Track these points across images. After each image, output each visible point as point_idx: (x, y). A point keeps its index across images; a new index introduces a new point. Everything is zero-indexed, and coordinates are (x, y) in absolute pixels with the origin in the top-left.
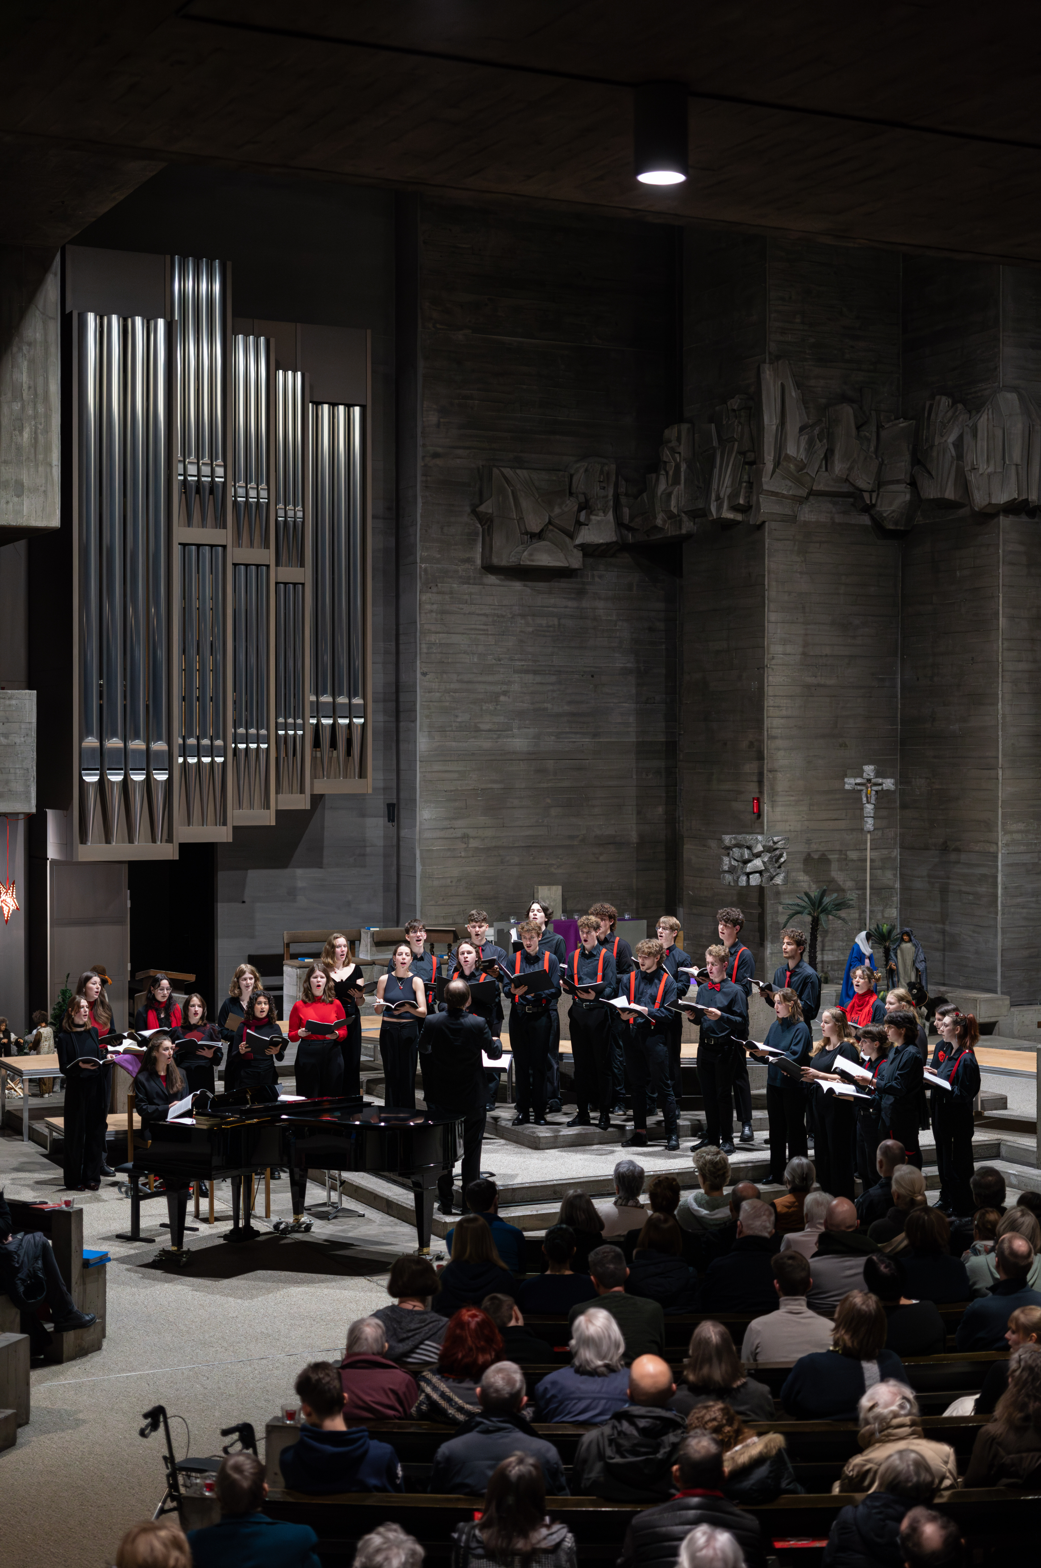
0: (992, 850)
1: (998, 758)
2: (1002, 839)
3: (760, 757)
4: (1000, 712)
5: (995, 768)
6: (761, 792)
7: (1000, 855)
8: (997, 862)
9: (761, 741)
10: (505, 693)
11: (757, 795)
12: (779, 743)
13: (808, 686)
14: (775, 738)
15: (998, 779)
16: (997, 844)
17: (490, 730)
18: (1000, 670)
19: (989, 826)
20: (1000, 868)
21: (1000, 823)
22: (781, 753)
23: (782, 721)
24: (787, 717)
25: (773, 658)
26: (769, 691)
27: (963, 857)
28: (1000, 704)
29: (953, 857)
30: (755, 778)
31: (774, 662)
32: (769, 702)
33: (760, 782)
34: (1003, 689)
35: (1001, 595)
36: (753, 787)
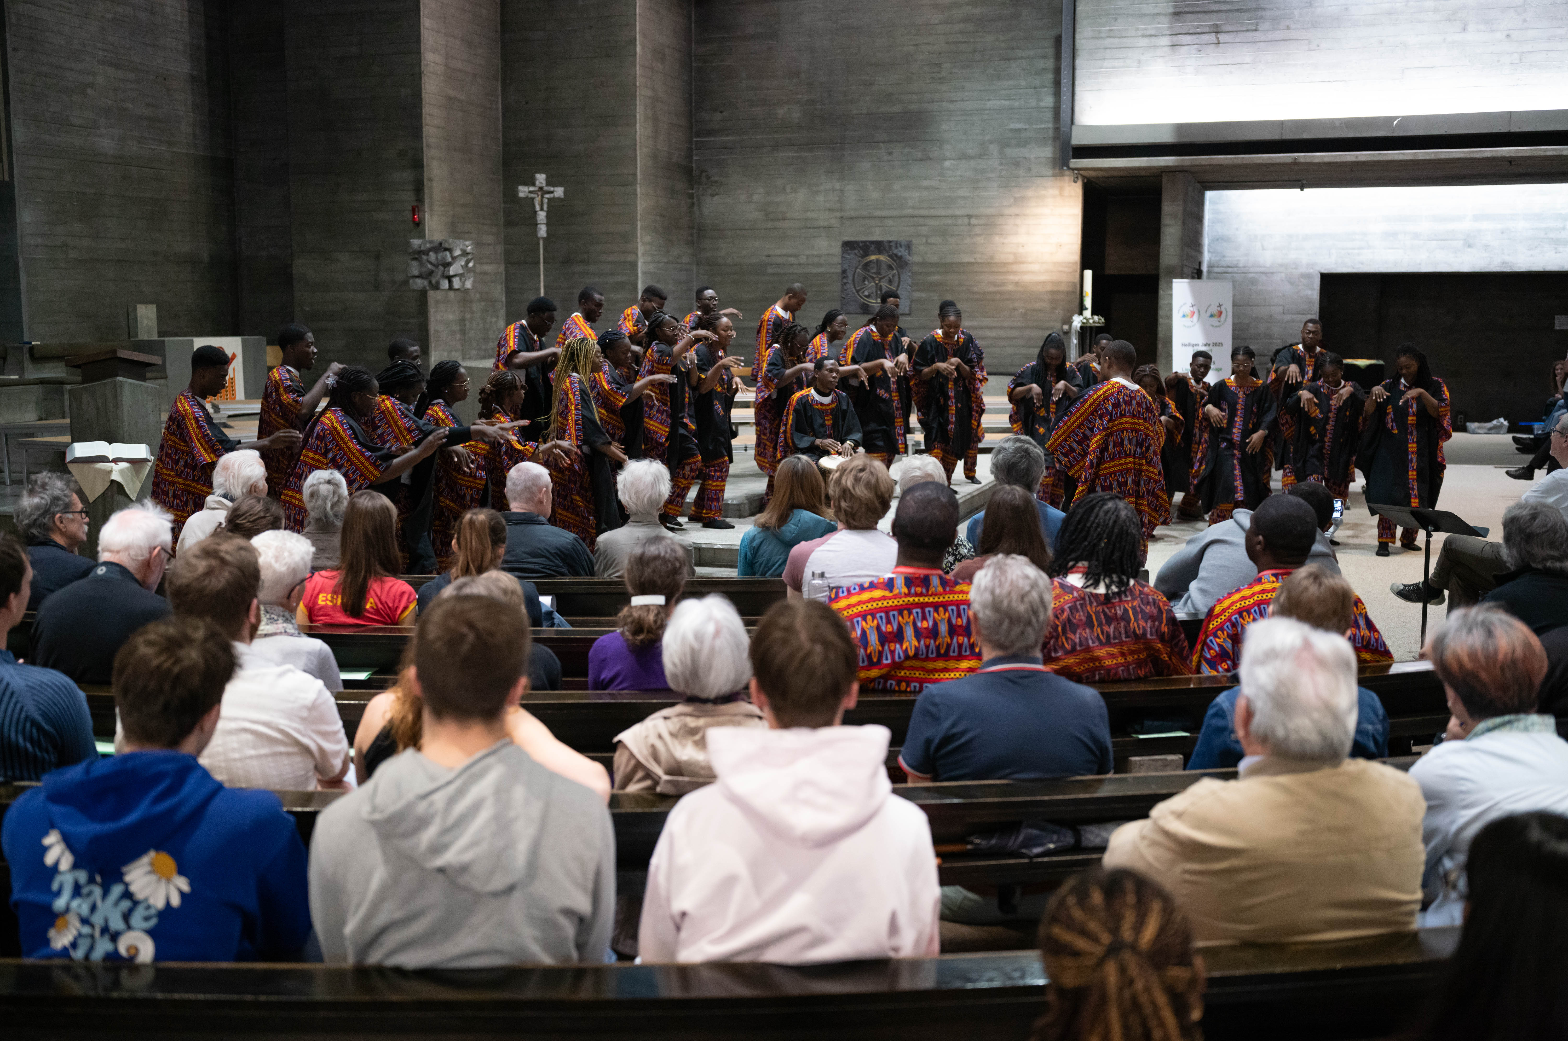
0: (629, 259)
1: (635, 174)
2: (641, 249)
3: (419, 164)
4: (638, 133)
5: (633, 183)
6: (420, 200)
7: (640, 264)
8: (637, 269)
9: (420, 150)
10: (92, 85)
12: (435, 152)
13: (449, 99)
14: (431, 147)
15: (636, 194)
16: (637, 254)
17: (80, 127)
18: (638, 94)
19: (628, 237)
20: (640, 275)
21: (639, 234)
22: (437, 163)
23: (434, 130)
25: (427, 65)
26: (425, 98)
27: (592, 268)
28: (638, 125)
29: (579, 268)
31: (427, 69)
32: (426, 110)
33: (419, 190)
34: (640, 111)
35: (638, 24)
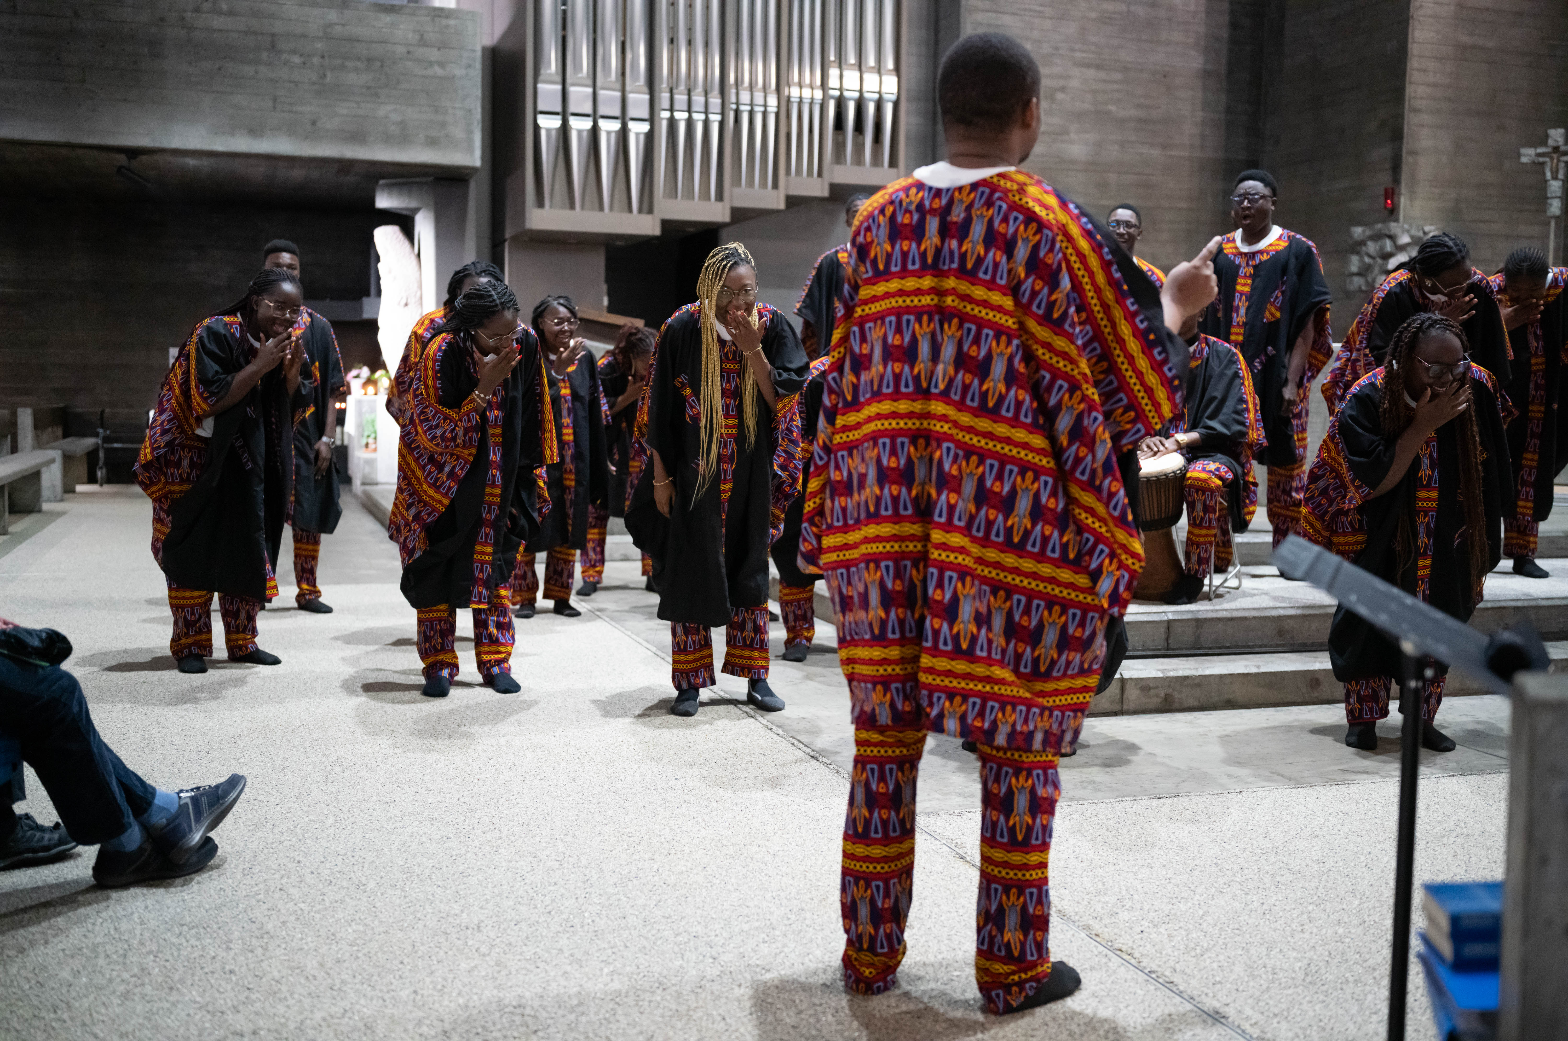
3: (1397, 136)
6: (1397, 180)
9: (1399, 117)
11: (1390, 185)
12: (1424, 118)
13: (1463, 48)
14: (1417, 111)
22: (1425, 132)
23: (1429, 90)
24: (1435, 85)
25: (1421, 7)
26: (1414, 49)
30: (1388, 165)
31: (1421, 12)
32: (1414, 64)
33: (1396, 168)
36: (1384, 179)
